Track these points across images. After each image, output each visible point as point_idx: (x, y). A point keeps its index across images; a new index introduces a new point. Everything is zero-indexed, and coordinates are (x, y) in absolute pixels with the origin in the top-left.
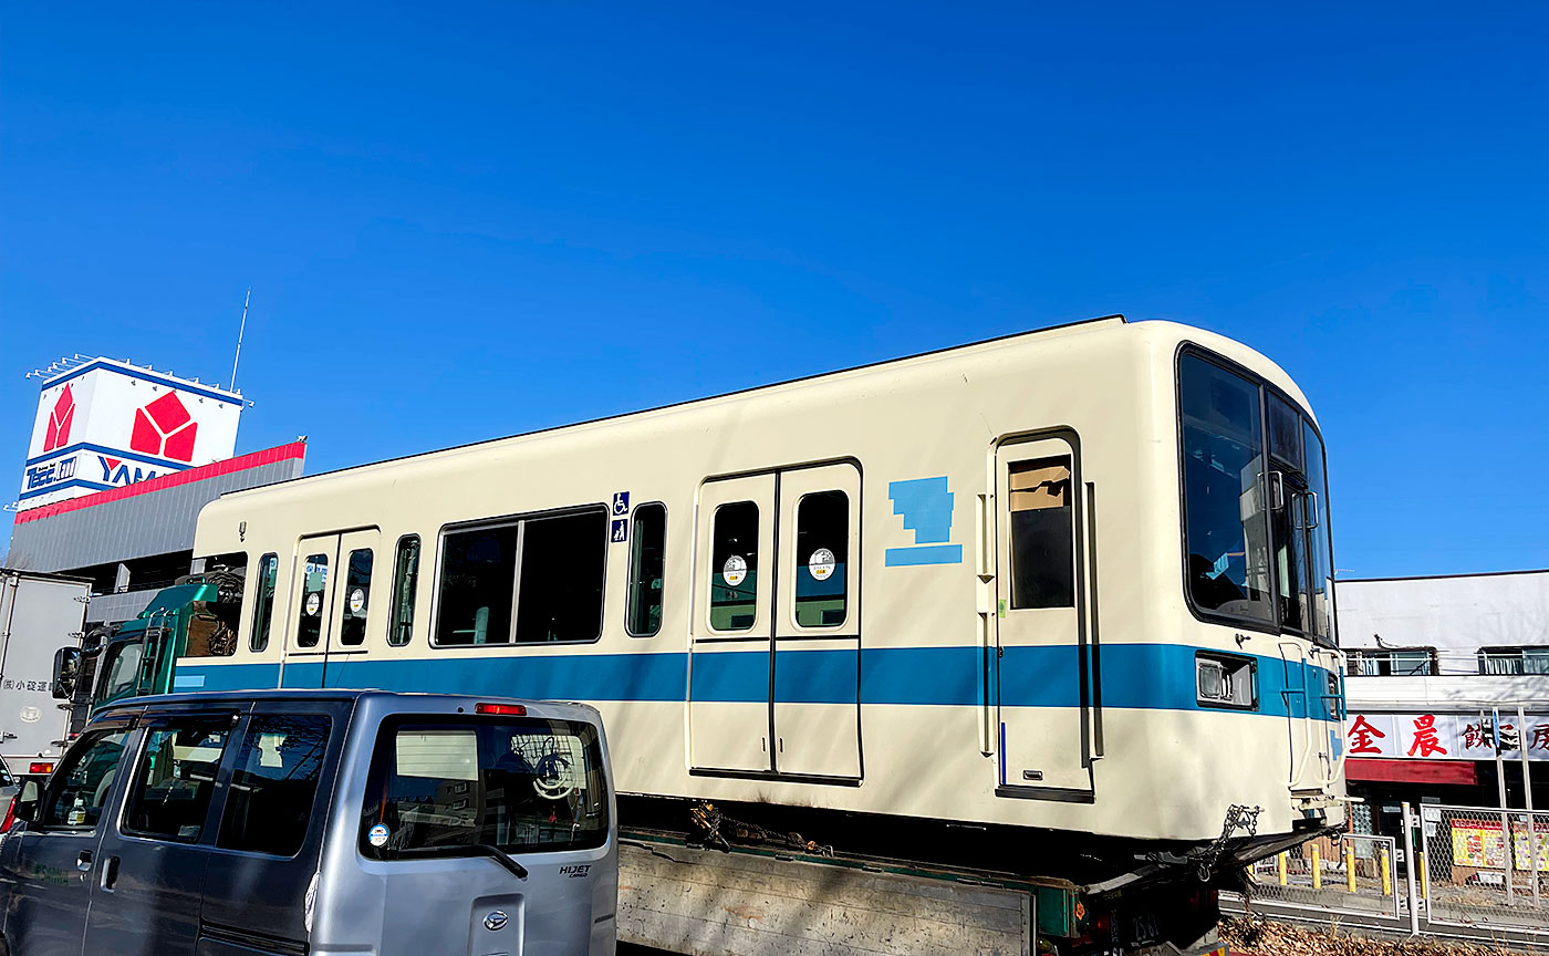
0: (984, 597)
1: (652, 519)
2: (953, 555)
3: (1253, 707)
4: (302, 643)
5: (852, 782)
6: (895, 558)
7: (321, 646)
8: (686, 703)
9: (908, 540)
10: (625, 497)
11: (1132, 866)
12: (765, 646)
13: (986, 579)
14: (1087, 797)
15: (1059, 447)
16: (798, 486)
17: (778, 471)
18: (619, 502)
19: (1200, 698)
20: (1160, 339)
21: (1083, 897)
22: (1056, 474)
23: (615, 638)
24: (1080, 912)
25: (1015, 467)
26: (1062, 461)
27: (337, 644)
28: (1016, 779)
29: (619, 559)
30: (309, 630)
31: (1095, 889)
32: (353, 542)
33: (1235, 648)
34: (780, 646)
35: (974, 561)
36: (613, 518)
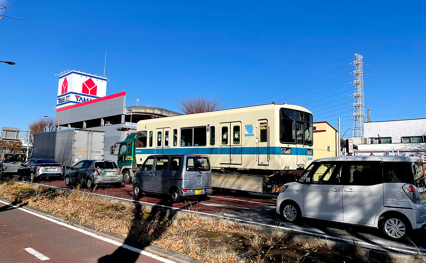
0: (257, 141)
1: (213, 128)
2: (253, 135)
3: (291, 154)
4: (158, 145)
5: (241, 164)
6: (246, 135)
7: (162, 146)
8: (219, 155)
9: (247, 133)
10: (209, 125)
11: (274, 173)
12: (229, 147)
13: (257, 138)
14: (268, 165)
15: (265, 121)
16: (233, 125)
17: (230, 122)
18: (208, 126)
19: (282, 153)
20: (277, 108)
21: (268, 177)
22: (265, 125)
23: (208, 145)
24: (268, 179)
25: (261, 124)
26: (266, 123)
27: (164, 146)
28: (260, 163)
29: (208, 134)
30: (159, 143)
31: (269, 176)
32: (165, 130)
33: (288, 147)
34: (231, 147)
35: (255, 136)
36: (207, 128)
